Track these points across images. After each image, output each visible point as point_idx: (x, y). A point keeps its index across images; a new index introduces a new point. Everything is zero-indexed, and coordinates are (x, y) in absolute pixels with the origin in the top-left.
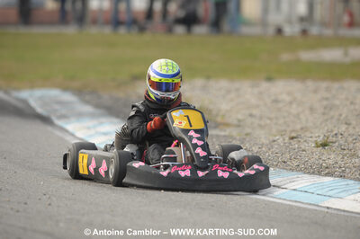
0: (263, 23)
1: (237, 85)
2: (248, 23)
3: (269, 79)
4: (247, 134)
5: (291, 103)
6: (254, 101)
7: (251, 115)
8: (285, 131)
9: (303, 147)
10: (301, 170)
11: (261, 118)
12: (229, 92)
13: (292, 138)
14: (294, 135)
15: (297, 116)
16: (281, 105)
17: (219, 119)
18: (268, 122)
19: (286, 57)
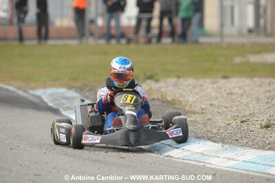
0: (221, 34)
1: (201, 82)
3: (225, 77)
4: (208, 119)
5: (242, 95)
6: (213, 94)
7: (211, 105)
8: (238, 116)
9: (251, 128)
10: (249, 146)
11: (219, 107)
12: (195, 87)
13: (243, 122)
14: (244, 119)
15: (247, 105)
16: (234, 97)
17: (187, 108)
18: (225, 109)
19: (238, 60)
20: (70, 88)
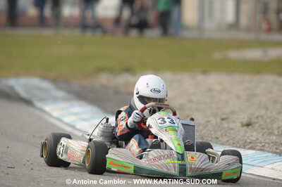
0: (200, 28)
1: (179, 77)
2: (188, 28)
3: (205, 72)
5: (221, 92)
6: (192, 90)
7: (190, 101)
8: (217, 113)
9: (231, 126)
11: (198, 103)
12: (172, 82)
13: (223, 119)
16: (213, 93)
18: (204, 106)
19: (217, 55)
20: (44, 78)
